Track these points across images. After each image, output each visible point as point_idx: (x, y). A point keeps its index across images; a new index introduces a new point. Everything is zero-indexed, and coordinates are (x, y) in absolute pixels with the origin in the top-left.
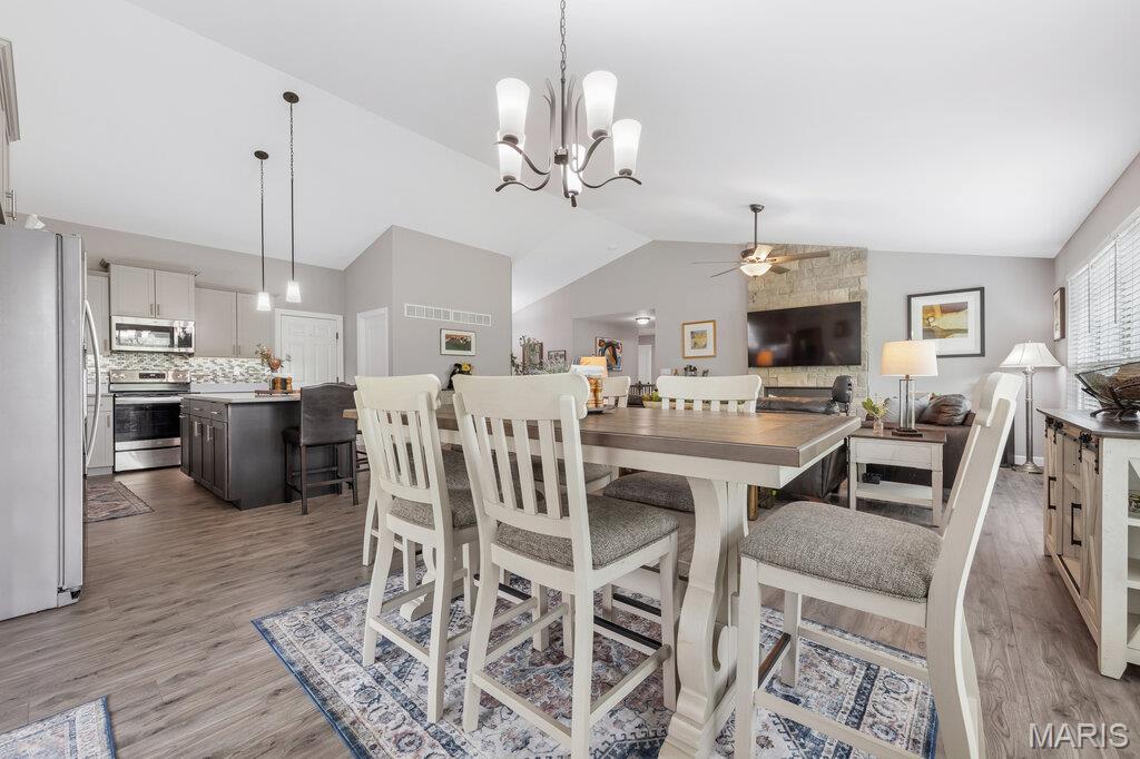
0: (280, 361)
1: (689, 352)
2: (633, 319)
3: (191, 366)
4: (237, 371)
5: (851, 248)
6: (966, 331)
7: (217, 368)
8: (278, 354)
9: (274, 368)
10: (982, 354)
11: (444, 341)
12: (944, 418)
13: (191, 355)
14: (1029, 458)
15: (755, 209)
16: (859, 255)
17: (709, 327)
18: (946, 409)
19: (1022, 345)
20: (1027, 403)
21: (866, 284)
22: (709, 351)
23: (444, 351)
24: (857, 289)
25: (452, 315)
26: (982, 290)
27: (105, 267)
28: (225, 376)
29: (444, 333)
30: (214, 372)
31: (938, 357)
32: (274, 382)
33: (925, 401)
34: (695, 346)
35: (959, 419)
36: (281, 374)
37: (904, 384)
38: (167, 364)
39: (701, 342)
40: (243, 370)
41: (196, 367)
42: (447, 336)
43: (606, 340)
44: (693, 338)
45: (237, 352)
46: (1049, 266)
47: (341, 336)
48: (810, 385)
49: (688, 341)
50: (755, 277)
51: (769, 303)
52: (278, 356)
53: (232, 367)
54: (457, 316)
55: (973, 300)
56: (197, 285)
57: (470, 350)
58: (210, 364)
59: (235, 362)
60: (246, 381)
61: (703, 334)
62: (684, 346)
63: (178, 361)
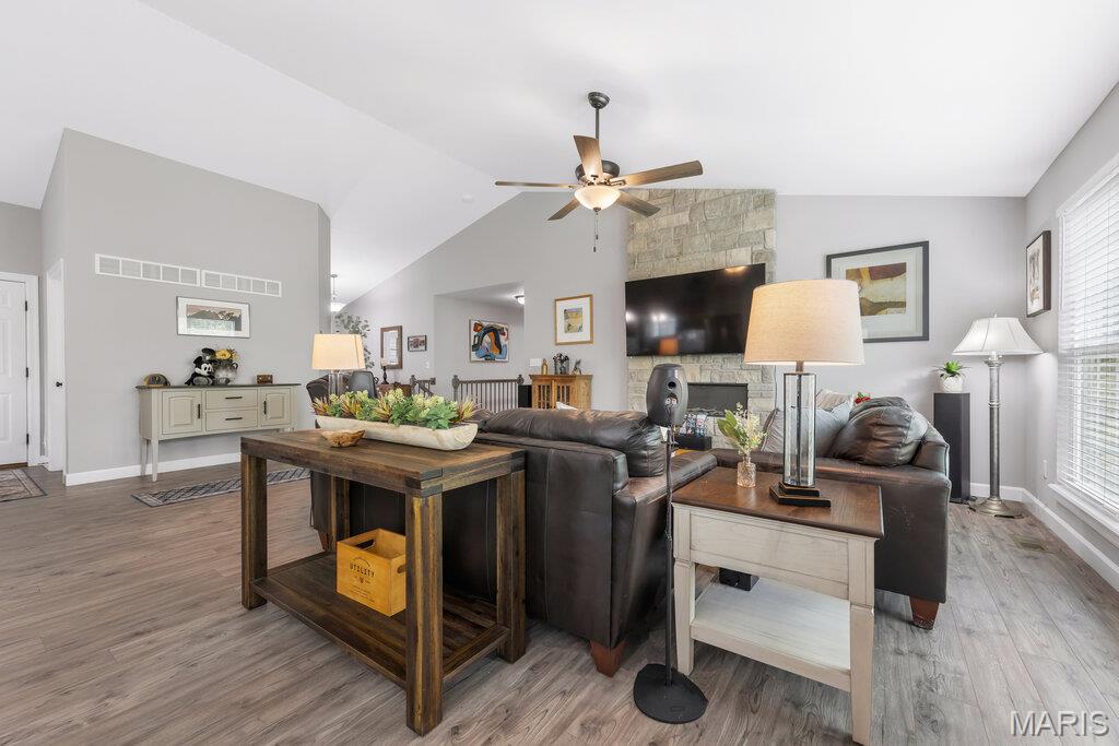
1: (563, 337)
2: (511, 296)
5: (753, 192)
6: (903, 304)
10: (925, 337)
12: (875, 450)
14: (994, 492)
15: (597, 101)
16: (765, 199)
17: (584, 304)
18: (880, 432)
19: (985, 321)
20: (991, 409)
21: (774, 241)
22: (585, 335)
23: (186, 330)
24: (761, 248)
25: (200, 277)
26: (925, 245)
29: (185, 303)
31: (866, 341)
33: (843, 413)
34: (569, 328)
35: (904, 453)
37: (792, 381)
39: (575, 323)
42: (191, 308)
43: (485, 324)
44: (567, 317)
46: (1019, 206)
47: (33, 307)
48: (703, 381)
49: (561, 323)
50: (596, 210)
51: (654, 269)
54: (211, 279)
55: (912, 259)
57: (240, 329)
61: (578, 312)
62: (556, 329)
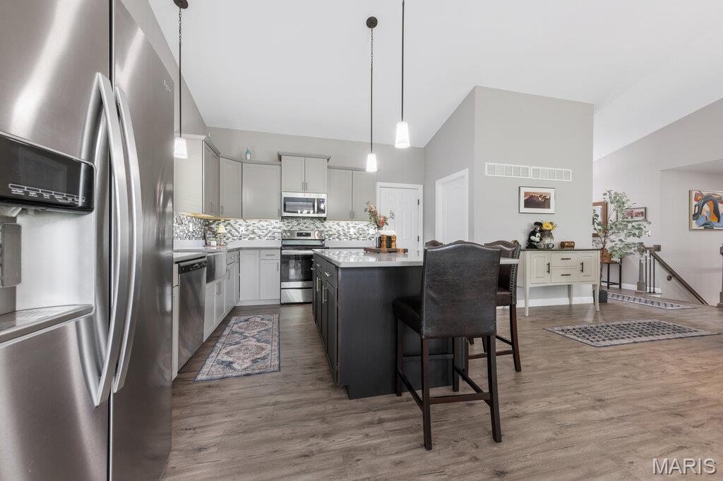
0: (385, 219)
3: (325, 227)
4: (352, 231)
7: (340, 229)
8: (382, 212)
9: (380, 224)
11: (523, 199)
13: (325, 219)
23: (523, 209)
25: (531, 171)
27: (280, 158)
28: (345, 235)
29: (523, 190)
30: (338, 232)
32: (380, 239)
36: (386, 231)
38: (312, 226)
40: (355, 231)
41: (328, 229)
42: (526, 194)
43: (704, 194)
45: (352, 216)
47: (421, 202)
52: (383, 214)
53: (349, 228)
54: (536, 172)
56: (329, 167)
57: (549, 208)
58: (336, 226)
59: (351, 224)
60: (358, 238)
63: (318, 224)
